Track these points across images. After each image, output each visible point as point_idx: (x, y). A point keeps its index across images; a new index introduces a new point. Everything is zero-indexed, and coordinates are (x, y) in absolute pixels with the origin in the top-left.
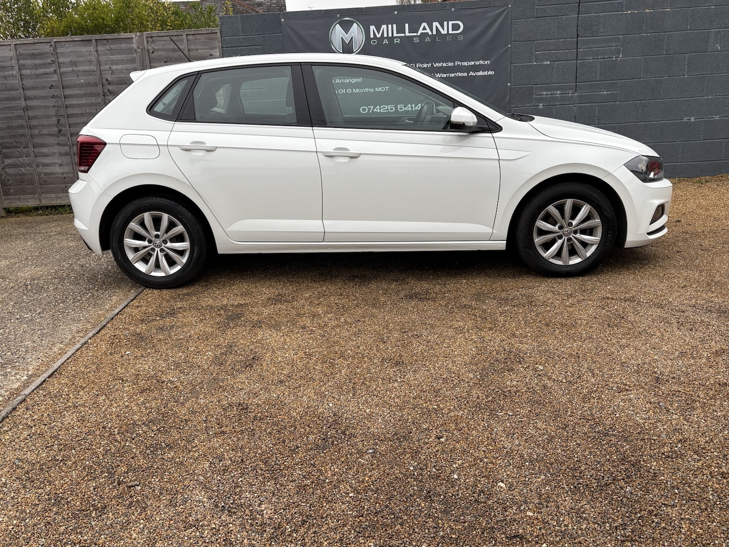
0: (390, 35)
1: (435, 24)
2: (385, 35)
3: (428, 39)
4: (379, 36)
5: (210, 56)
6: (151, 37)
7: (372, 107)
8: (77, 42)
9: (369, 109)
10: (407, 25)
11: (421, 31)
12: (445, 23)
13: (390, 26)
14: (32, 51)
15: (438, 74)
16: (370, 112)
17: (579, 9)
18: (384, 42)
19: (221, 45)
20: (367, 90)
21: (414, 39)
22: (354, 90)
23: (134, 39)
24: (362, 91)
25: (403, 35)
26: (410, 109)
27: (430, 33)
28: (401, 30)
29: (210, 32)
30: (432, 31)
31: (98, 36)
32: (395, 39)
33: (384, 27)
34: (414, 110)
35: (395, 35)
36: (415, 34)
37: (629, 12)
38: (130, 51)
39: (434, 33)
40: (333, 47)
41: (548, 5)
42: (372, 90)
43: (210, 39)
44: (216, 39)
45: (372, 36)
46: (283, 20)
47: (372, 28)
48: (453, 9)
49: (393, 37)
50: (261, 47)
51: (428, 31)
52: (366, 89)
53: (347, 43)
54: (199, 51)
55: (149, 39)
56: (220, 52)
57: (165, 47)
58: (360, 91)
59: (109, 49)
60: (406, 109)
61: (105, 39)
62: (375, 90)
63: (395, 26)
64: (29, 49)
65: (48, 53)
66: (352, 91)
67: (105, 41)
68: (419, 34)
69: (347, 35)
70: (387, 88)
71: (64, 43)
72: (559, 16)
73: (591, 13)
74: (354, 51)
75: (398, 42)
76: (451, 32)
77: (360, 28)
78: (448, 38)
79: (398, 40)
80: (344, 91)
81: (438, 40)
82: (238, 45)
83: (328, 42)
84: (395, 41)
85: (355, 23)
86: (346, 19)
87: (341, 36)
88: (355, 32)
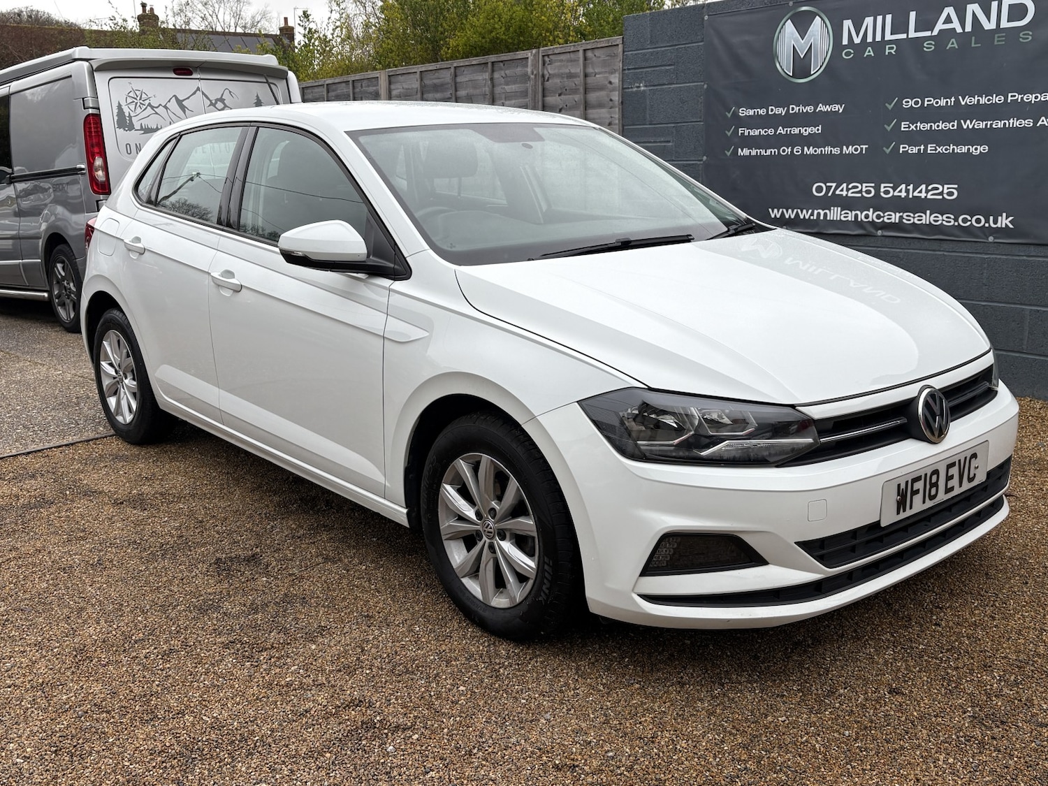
0: (878, 38)
1: (973, 8)
2: (870, 39)
3: (953, 44)
4: (857, 40)
5: (609, 85)
6: (548, 55)
7: (834, 185)
8: (476, 67)
9: (829, 188)
10: (913, 15)
11: (940, 26)
12: (996, 4)
13: (880, 18)
14: (435, 81)
15: (968, 122)
16: (830, 195)
18: (867, 54)
19: (621, 67)
20: (828, 149)
21: (925, 45)
22: (806, 148)
23: (530, 60)
24: (819, 151)
25: (904, 36)
26: (903, 194)
27: (959, 30)
28: (901, 26)
29: (610, 44)
30: (963, 25)
31: (492, 58)
32: (887, 47)
33: (869, 21)
34: (911, 196)
35: (888, 37)
36: (928, 34)
38: (525, 78)
39: (968, 28)
40: (778, 65)
42: (836, 151)
43: (611, 56)
45: (845, 42)
46: (706, 18)
47: (848, 24)
49: (884, 42)
50: (672, 67)
51: (956, 25)
52: (826, 149)
53: (802, 57)
54: (597, 76)
55: (546, 59)
56: (619, 78)
57: (561, 71)
58: (815, 151)
59: (504, 75)
60: (896, 194)
61: (502, 61)
62: (842, 150)
63: (889, 17)
64: (432, 77)
65: (448, 84)
66: (803, 150)
67: (501, 64)
68: (935, 32)
69: (802, 42)
70: (864, 147)
71: (463, 68)
74: (812, 73)
75: (893, 51)
76: (1005, 24)
77: (826, 26)
78: (996, 39)
79: (892, 48)
80: (790, 150)
81: (973, 45)
82: (644, 64)
83: (771, 56)
84: (887, 51)
85: (817, 17)
86: (804, 8)
87: (793, 42)
88: (816, 33)
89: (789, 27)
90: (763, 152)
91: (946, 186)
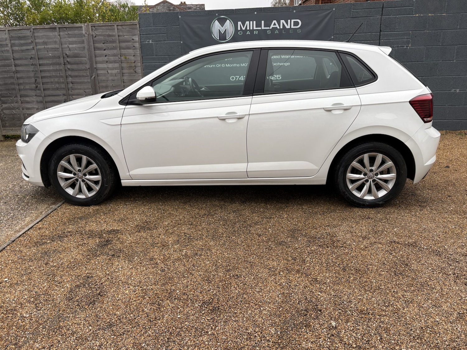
0: (251, 28)
1: (282, 21)
2: (248, 29)
3: (277, 32)
4: (244, 29)
5: (132, 40)
6: (94, 27)
7: (238, 77)
8: (47, 29)
9: (236, 78)
10: (263, 22)
11: (272, 26)
12: (289, 21)
13: (251, 22)
14: (19, 35)
17: (382, 12)
18: (247, 33)
19: (139, 33)
20: (235, 65)
21: (268, 31)
23: (83, 28)
24: (232, 65)
25: (260, 28)
28: (259, 25)
29: (132, 24)
30: (280, 26)
31: (60, 26)
32: (255, 31)
33: (247, 23)
35: (255, 28)
36: (268, 28)
37: (417, 15)
38: (81, 35)
40: (213, 36)
41: (361, 9)
42: (238, 65)
43: (132, 29)
44: (136, 29)
45: (239, 29)
46: (180, 17)
47: (240, 23)
48: (295, 11)
49: (253, 30)
50: (165, 35)
51: (277, 26)
52: (234, 65)
53: (223, 33)
54: (125, 36)
56: (138, 38)
57: (103, 33)
58: (230, 65)
59: (67, 34)
62: (240, 65)
63: (255, 22)
64: (17, 33)
65: (29, 36)
66: (225, 65)
67: (65, 29)
68: (271, 28)
69: (222, 28)
70: (248, 64)
71: (39, 30)
72: (368, 17)
73: (391, 15)
74: (227, 39)
75: (257, 33)
76: (292, 27)
77: (232, 23)
78: (290, 31)
79: (257, 32)
80: (220, 65)
81: (283, 33)
82: (151, 33)
83: (210, 32)
84: (255, 33)
85: (228, 20)
86: (222, 17)
87: (219, 28)
88: (228, 26)
89: (217, 23)
90: (209, 66)
91: (277, 76)
